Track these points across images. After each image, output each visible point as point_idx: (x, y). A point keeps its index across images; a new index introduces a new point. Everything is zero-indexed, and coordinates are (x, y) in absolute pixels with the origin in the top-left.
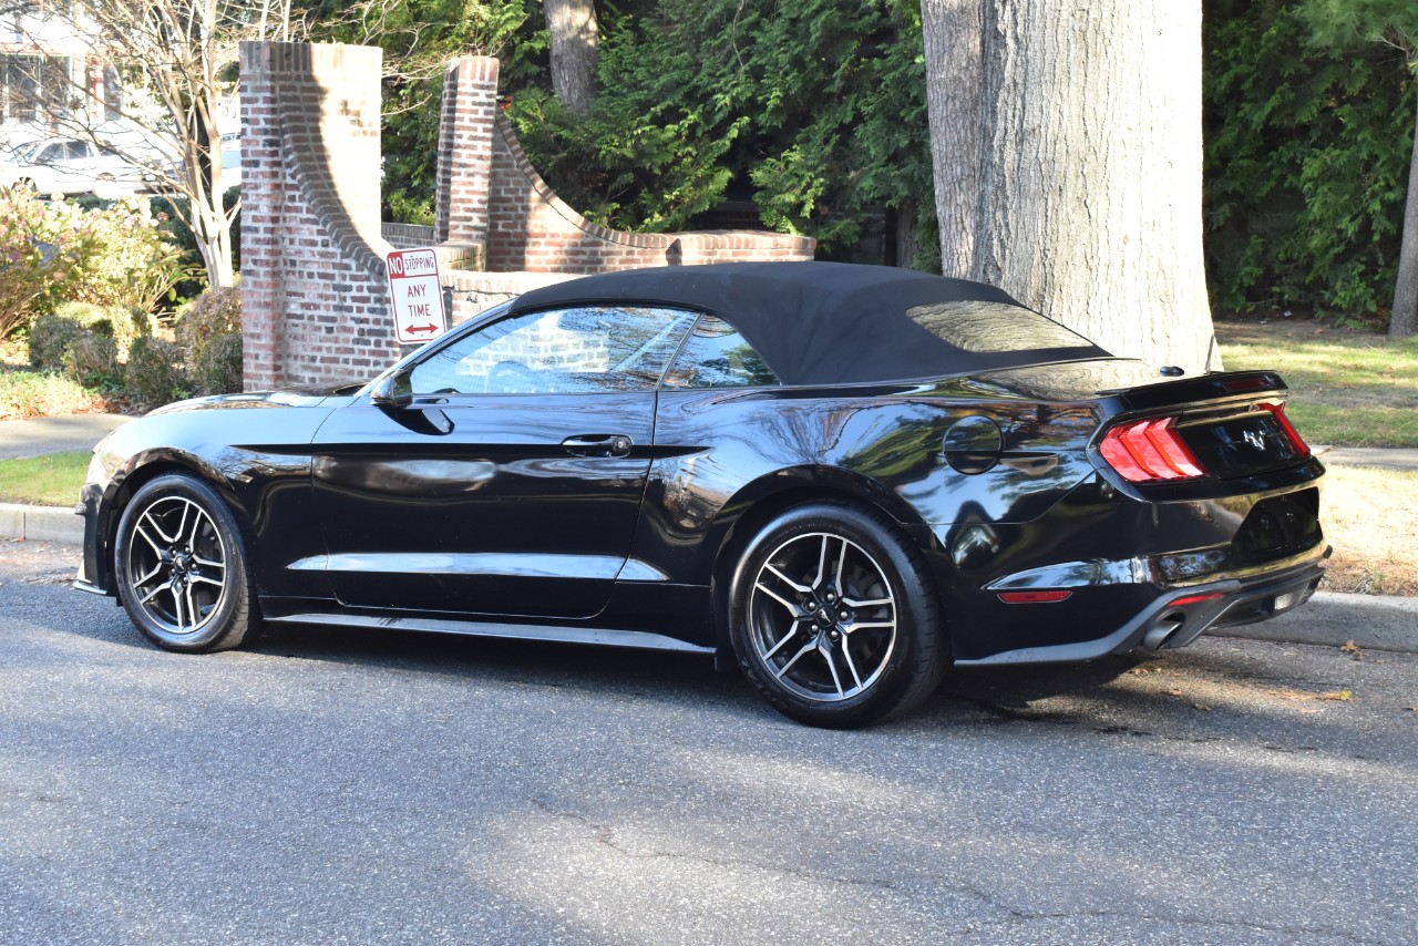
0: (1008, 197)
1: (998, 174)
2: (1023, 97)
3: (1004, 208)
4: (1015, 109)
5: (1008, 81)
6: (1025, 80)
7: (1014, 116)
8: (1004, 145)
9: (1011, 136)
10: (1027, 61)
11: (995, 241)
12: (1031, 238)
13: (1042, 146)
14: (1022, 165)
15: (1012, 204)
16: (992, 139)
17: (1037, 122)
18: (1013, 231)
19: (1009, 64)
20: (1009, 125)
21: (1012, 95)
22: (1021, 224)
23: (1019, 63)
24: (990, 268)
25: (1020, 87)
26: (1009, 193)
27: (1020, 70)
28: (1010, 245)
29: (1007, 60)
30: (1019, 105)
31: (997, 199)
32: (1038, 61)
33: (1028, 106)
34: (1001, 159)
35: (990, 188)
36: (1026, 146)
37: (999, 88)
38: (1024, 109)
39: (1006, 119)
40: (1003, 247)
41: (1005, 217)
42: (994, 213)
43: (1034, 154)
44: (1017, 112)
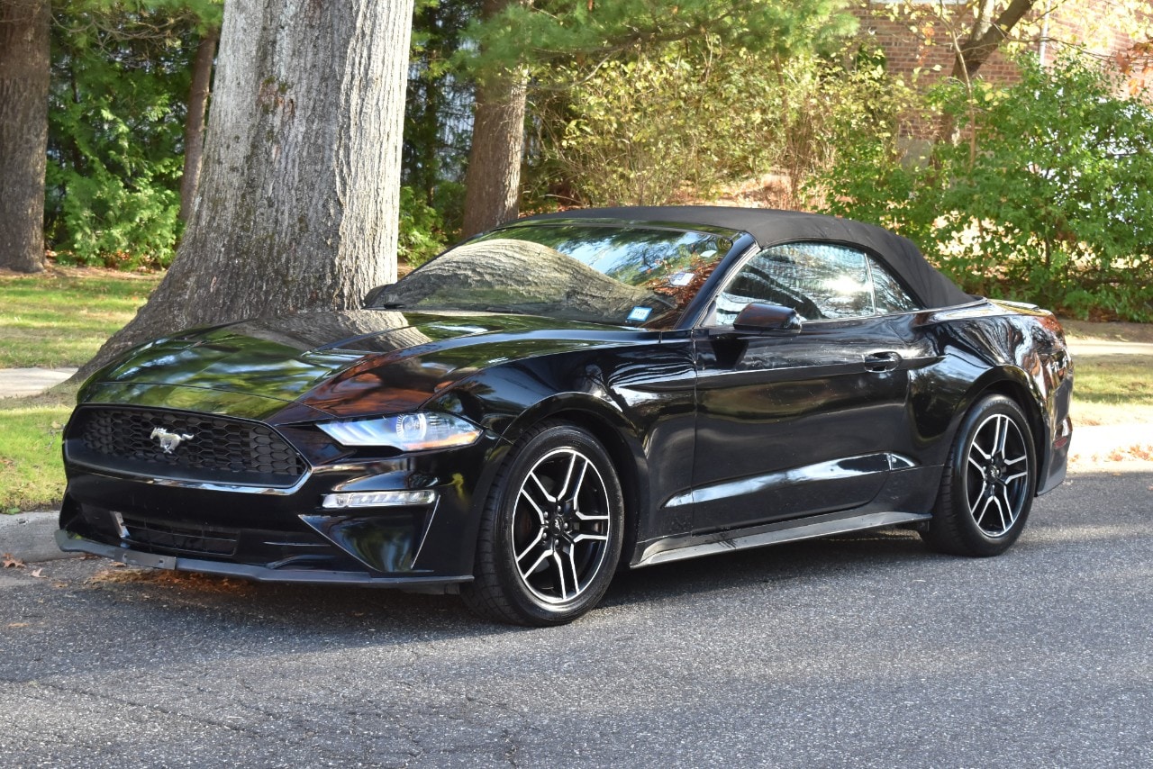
0: (350, 138)
1: (343, 116)
2: (369, 49)
3: (347, 149)
4: (361, 57)
5: (358, 31)
6: (372, 32)
7: (360, 63)
8: (352, 88)
9: (356, 82)
10: (376, 16)
11: (338, 179)
12: (369, 178)
13: (382, 94)
14: (364, 110)
15: (354, 144)
16: (341, 82)
17: (379, 73)
18: (353, 170)
19: (361, 14)
20: (356, 72)
21: (360, 44)
22: (360, 164)
23: (368, 15)
24: (332, 204)
25: (367, 38)
26: (352, 134)
27: (368, 23)
28: (349, 182)
29: (357, 12)
30: (365, 54)
31: (341, 138)
32: (385, 17)
33: (373, 57)
34: (347, 101)
35: (335, 128)
36: (369, 94)
37: (349, 37)
38: (369, 58)
39: (354, 64)
40: (344, 183)
41: (347, 156)
42: (337, 152)
43: (375, 101)
44: (363, 61)
